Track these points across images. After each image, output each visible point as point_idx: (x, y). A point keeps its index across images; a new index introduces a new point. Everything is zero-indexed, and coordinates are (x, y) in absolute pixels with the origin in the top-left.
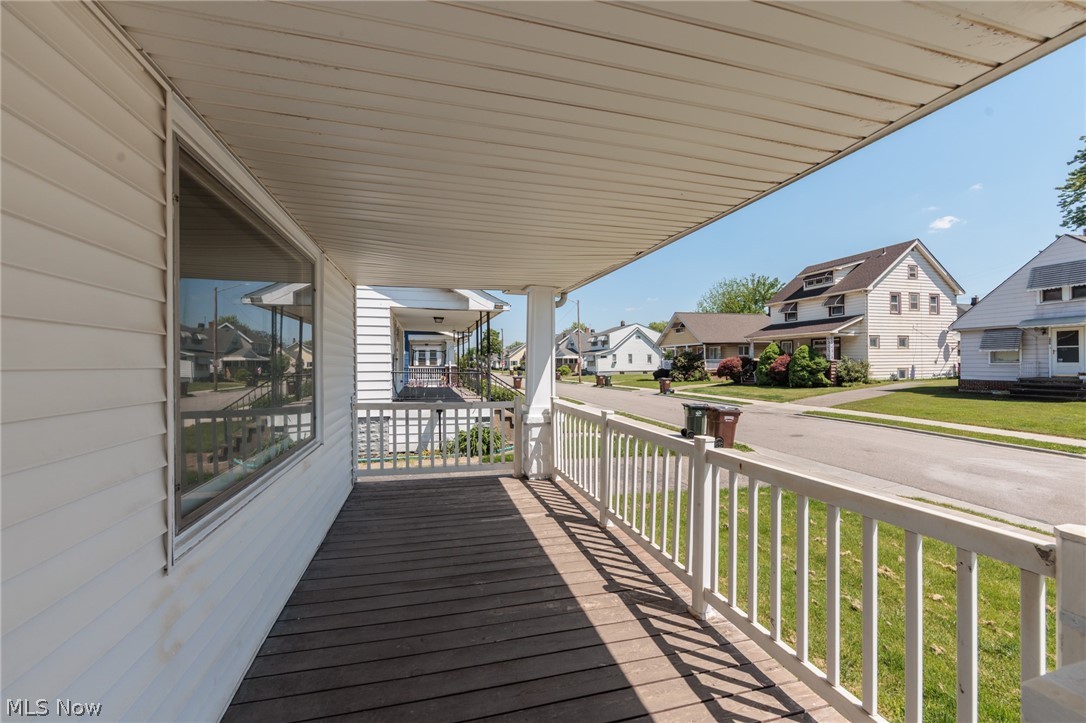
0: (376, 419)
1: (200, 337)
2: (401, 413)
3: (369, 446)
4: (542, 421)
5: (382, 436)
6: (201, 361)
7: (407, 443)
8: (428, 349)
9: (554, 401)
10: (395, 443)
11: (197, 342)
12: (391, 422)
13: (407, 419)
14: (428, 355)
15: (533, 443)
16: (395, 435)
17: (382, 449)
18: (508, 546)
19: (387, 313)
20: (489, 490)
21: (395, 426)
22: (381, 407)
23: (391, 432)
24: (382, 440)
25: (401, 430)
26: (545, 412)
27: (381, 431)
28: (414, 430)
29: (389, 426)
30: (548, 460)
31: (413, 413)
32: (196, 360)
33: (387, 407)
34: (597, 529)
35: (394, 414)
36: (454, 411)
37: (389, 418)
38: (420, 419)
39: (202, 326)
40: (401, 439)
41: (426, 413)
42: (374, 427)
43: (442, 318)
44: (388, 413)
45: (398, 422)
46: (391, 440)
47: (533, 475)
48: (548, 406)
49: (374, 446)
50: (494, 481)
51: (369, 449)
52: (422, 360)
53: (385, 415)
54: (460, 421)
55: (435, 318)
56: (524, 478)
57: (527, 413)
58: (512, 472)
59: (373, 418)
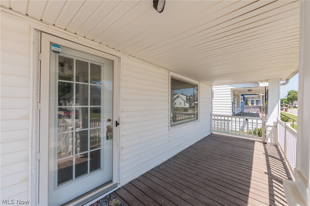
0: (227, 120)
1: (191, 98)
2: (234, 119)
3: (221, 124)
4: (273, 125)
5: (228, 125)
6: (190, 104)
7: (236, 128)
8: (255, 100)
9: (278, 119)
10: (232, 128)
11: (190, 99)
12: (231, 122)
13: (236, 121)
14: (255, 102)
15: (269, 132)
16: (232, 125)
17: (228, 129)
18: (241, 155)
19: (230, 90)
20: (249, 143)
21: (232, 123)
22: (228, 117)
23: (231, 124)
24: (228, 126)
25: (234, 124)
26: (275, 122)
27: (228, 124)
28: (238, 125)
29: (230, 122)
30: (276, 139)
31: (238, 119)
32: (189, 103)
33: (230, 117)
34: (281, 162)
35: (232, 119)
36: (251, 120)
37: (230, 120)
38: (240, 121)
39: (191, 95)
40: (234, 127)
41: (242, 120)
42: (226, 122)
43: (251, 90)
44: (230, 119)
45: (233, 122)
46: (231, 127)
47: (269, 143)
48: (276, 121)
49: (226, 128)
50: (253, 142)
51: (224, 128)
52: (252, 103)
53: (229, 119)
54: (254, 124)
55: (248, 90)
56: (265, 143)
57: (267, 122)
58: (261, 140)
59: (226, 120)
